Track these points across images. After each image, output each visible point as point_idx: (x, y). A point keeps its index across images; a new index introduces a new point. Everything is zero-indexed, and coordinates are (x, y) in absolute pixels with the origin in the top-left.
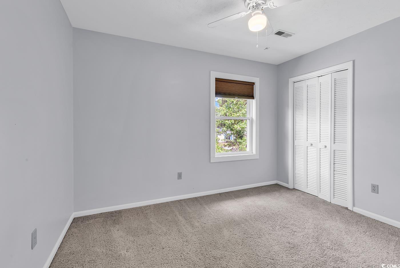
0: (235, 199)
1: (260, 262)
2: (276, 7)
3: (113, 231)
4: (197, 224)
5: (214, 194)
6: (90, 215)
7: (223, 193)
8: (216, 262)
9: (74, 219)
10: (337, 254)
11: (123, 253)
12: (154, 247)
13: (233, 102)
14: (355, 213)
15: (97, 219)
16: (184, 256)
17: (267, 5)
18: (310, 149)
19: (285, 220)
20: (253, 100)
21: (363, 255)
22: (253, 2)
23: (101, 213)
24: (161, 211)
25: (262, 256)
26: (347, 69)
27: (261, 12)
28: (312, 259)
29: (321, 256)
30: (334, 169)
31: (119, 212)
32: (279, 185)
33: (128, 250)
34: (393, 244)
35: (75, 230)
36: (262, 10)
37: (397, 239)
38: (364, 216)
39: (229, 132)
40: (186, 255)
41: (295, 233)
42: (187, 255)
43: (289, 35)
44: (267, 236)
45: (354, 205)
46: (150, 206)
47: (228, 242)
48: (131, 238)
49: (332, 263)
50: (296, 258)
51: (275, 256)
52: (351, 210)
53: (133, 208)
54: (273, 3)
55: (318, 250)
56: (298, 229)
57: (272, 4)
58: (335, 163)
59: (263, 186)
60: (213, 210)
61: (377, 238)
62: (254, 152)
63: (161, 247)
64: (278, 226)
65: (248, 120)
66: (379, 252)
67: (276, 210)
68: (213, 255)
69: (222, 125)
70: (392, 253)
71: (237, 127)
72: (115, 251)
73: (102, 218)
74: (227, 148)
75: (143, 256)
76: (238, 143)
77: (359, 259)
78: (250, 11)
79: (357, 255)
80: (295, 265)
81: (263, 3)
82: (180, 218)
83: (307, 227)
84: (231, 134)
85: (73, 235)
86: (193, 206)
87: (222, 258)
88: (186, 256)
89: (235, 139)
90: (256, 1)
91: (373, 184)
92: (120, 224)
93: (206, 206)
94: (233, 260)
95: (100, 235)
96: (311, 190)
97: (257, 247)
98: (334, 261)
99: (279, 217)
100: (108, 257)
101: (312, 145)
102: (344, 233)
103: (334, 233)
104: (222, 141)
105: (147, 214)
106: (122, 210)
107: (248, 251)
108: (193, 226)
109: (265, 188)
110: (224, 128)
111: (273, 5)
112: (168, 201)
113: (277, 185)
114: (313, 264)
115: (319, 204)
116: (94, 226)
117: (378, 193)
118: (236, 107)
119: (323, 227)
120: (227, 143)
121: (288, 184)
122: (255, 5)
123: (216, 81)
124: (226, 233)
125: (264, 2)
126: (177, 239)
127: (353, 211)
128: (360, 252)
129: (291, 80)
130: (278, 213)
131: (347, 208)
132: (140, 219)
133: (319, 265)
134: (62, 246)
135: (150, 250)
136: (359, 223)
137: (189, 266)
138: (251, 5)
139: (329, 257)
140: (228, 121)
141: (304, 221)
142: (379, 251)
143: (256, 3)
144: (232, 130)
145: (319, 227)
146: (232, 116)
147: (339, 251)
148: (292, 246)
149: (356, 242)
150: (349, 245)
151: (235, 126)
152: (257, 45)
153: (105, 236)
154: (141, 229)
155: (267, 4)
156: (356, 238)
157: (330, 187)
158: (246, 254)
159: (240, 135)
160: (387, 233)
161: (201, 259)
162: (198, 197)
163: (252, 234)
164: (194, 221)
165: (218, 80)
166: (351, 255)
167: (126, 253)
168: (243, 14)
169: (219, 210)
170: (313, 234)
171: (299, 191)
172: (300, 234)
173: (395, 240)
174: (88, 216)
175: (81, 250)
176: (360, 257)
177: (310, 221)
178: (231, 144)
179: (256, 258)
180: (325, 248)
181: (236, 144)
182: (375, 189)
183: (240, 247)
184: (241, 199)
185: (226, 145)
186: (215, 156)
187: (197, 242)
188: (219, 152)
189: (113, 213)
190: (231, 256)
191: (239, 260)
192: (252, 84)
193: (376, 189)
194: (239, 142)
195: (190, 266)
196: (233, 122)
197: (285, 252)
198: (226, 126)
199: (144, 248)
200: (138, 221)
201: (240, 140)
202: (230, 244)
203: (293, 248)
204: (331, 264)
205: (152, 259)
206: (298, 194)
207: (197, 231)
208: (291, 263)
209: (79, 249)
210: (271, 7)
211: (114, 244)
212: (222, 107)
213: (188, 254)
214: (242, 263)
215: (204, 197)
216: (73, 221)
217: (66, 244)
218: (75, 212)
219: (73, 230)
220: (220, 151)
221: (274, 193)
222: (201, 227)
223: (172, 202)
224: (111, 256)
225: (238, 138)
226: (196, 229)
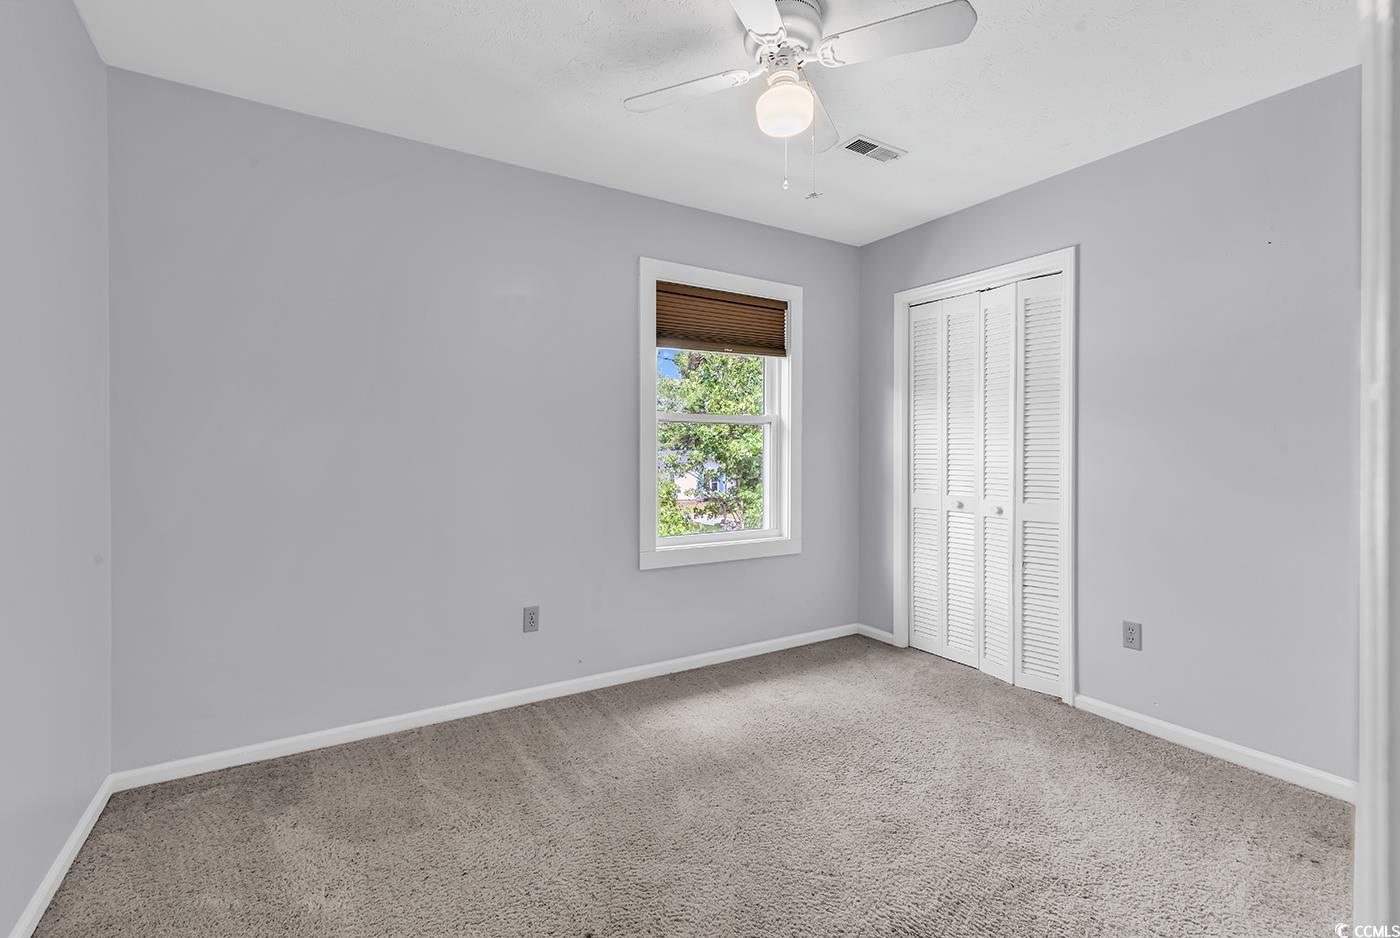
0: (723, 691)
1: (790, 887)
2: (841, 64)
3: (273, 828)
4: (588, 782)
5: (652, 680)
6: (180, 780)
7: (684, 672)
8: (647, 900)
9: (113, 797)
10: (1020, 839)
11: (311, 905)
12: (432, 872)
13: (724, 363)
14: (1081, 713)
15: (209, 792)
16: (539, 891)
17: (816, 54)
18: (957, 518)
19: (877, 748)
20: (783, 359)
21: (1092, 837)
22: (769, 42)
23: (229, 769)
24: (459, 746)
25: (796, 868)
26: (1058, 271)
27: (794, 75)
28: (947, 862)
29: (974, 849)
30: (1024, 580)
31: (302, 762)
32: (865, 637)
33: (331, 892)
34: (1173, 795)
35: (120, 839)
36: (799, 68)
37: (1185, 782)
38: (1103, 720)
39: (712, 466)
40: (545, 887)
41: (904, 786)
42: (551, 888)
43: (888, 155)
44: (817, 803)
45: (1077, 689)
46: (418, 733)
47: (691, 831)
48: (346, 850)
49: (1005, 868)
50: (902, 861)
51: (836, 864)
52: (1071, 704)
53: (355, 743)
54: (833, 51)
55: (967, 832)
56: (915, 774)
57: (828, 53)
58: (1026, 560)
59: (813, 645)
60: (645, 731)
61: (1133, 784)
62: (786, 533)
63: (458, 870)
64: (852, 769)
65: (767, 426)
66: (1135, 824)
67: (850, 717)
68: (638, 881)
69: (689, 441)
70: (1169, 822)
71: (739, 448)
72: (279, 901)
73: (233, 787)
74: (704, 520)
75: (388, 908)
76: (742, 503)
77: (1081, 848)
78: (763, 69)
79: (1075, 838)
80: (897, 883)
81: (803, 49)
82: (531, 765)
83: (940, 766)
84: (718, 474)
85: (110, 858)
86: (577, 723)
87: (668, 885)
88: (545, 892)
89: (732, 490)
90: (779, 40)
91: (1128, 623)
92: (305, 801)
93: (621, 721)
94: (705, 888)
95: (220, 848)
96: (960, 648)
97: (784, 840)
98: (1010, 860)
99: (858, 739)
100: (251, 922)
101: (961, 506)
102: (1044, 775)
103: (1015, 778)
104: (687, 498)
105: (408, 758)
106: (313, 751)
107: (754, 857)
108: (573, 790)
109: (819, 648)
110: (696, 452)
111: (834, 58)
112: (487, 711)
113: (857, 636)
114: (950, 875)
115: (980, 691)
116: (197, 819)
117: (1140, 649)
118: (735, 382)
119: (987, 760)
120: (705, 504)
121: (892, 632)
122: (776, 50)
123: (657, 291)
124: (685, 802)
125: (805, 46)
126: (515, 836)
127: (1077, 706)
128: (1084, 826)
129: (901, 299)
130: (856, 728)
131: (1058, 700)
132: (381, 780)
133: (968, 878)
134: (62, 903)
135: (417, 884)
136: (1087, 741)
137: (555, 922)
138: (765, 50)
139: (996, 851)
140: (709, 427)
141: (932, 746)
142: (1135, 820)
143: (779, 46)
144: (720, 458)
145: (974, 762)
146: (723, 410)
147: (1027, 831)
148: (892, 827)
149: (1076, 798)
150: (1056, 809)
151: (731, 446)
152: (786, 183)
153: (242, 849)
154: (382, 814)
155: (813, 52)
156: (1077, 789)
157: (1011, 639)
158: (747, 865)
159: (747, 474)
160: (1162, 766)
161: (597, 896)
162: (596, 691)
163: (771, 799)
164: (579, 772)
165: (664, 289)
166: (1060, 838)
167: (323, 901)
168: (741, 77)
169: (664, 728)
170: (956, 784)
171: (924, 655)
172: (918, 789)
173: (1179, 784)
174: (171, 781)
175: (141, 909)
176: (1083, 844)
177: (952, 745)
178: (719, 506)
179: (779, 875)
180: (986, 826)
181: (736, 505)
182: (1133, 636)
183: (730, 846)
184: (742, 690)
185: (703, 509)
186: (655, 547)
187: (584, 841)
188: (676, 534)
189: (276, 766)
190: (698, 877)
191: (724, 889)
192: (780, 307)
193: (1136, 637)
194: (745, 501)
195: (560, 922)
196: (726, 431)
197: (869, 847)
198: (702, 446)
199: (393, 881)
200: (374, 786)
201: (748, 494)
202: (698, 839)
203: (895, 833)
204: (1000, 872)
205: (423, 913)
206: (921, 663)
207: (587, 804)
208: (884, 880)
209: (133, 906)
210: (826, 62)
211: (277, 875)
212: (688, 380)
213: (551, 883)
214: (731, 897)
215: (616, 688)
216: (107, 807)
217: (78, 893)
218: (114, 771)
219: (107, 838)
220: (683, 529)
221: (848, 663)
222: (601, 789)
223: (502, 712)
224: (263, 920)
225: (742, 485)
226: (586, 799)
